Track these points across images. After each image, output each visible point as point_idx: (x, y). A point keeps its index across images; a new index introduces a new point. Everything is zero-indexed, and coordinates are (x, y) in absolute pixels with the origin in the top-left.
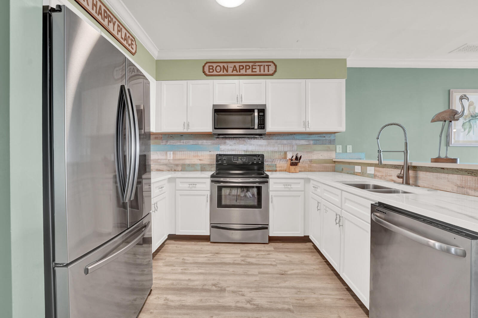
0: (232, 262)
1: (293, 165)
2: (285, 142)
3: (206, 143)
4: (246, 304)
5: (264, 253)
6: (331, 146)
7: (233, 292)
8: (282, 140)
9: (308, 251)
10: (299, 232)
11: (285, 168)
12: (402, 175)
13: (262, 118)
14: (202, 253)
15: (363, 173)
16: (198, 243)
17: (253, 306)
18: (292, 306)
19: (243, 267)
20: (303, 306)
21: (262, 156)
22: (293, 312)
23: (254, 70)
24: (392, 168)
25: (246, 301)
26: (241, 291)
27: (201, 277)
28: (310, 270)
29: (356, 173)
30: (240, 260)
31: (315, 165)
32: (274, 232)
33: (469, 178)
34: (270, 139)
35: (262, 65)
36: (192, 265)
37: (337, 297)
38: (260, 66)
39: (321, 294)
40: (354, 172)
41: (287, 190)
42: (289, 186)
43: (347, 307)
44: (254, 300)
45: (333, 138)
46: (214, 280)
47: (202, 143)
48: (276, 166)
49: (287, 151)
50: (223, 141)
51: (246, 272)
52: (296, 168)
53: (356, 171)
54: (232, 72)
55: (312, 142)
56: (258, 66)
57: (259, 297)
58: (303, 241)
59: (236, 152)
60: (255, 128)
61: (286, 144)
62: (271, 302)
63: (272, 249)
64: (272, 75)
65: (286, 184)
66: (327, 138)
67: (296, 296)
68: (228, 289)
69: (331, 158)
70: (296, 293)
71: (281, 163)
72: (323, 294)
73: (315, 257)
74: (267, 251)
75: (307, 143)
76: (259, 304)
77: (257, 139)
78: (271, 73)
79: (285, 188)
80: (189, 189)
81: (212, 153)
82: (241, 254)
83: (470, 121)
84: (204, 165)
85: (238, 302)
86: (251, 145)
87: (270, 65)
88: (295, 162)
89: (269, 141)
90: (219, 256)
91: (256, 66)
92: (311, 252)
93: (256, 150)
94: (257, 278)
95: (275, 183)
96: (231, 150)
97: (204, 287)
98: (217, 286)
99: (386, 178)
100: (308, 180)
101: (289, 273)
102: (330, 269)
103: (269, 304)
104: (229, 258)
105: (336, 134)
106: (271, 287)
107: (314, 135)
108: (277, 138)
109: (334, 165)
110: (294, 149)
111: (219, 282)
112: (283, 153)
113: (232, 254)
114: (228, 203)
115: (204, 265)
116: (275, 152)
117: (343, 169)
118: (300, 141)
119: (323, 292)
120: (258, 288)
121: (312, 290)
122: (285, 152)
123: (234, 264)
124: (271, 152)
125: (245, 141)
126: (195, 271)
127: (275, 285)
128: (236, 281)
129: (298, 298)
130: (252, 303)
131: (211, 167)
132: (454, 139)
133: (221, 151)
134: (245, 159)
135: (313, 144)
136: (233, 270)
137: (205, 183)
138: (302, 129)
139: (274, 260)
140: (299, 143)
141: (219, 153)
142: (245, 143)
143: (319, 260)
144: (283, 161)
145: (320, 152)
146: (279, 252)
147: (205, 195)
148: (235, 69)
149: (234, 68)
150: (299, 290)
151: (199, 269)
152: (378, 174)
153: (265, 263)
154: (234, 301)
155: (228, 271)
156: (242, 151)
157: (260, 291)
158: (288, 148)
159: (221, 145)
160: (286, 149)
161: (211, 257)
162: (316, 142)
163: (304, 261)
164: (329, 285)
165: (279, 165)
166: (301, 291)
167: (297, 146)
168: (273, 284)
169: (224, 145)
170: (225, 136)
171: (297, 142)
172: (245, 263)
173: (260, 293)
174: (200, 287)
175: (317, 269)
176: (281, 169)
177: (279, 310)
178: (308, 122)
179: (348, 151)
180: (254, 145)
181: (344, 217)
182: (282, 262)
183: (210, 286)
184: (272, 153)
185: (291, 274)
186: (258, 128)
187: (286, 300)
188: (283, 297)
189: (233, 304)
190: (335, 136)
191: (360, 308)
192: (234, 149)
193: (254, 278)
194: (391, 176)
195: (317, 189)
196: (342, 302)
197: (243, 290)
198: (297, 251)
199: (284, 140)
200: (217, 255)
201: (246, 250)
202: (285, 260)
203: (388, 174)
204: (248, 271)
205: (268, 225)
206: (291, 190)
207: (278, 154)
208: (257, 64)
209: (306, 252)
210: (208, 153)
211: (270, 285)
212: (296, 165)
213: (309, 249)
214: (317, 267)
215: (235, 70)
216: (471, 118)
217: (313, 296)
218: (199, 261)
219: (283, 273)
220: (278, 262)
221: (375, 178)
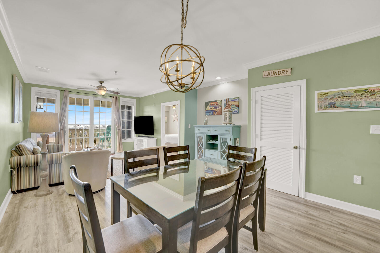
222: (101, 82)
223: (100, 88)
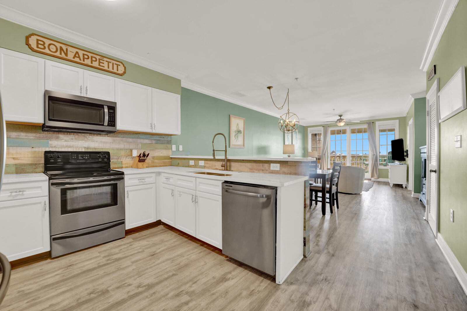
0: (96, 266)
1: (141, 162)
2: (130, 140)
3: (26, 136)
4: (138, 289)
5: (126, 246)
6: (169, 146)
7: (118, 288)
8: (128, 139)
9: (162, 232)
10: (152, 219)
11: (131, 165)
12: (224, 165)
13: (112, 115)
14: (48, 274)
15: (196, 165)
16: (30, 267)
17: (144, 288)
18: (174, 271)
19: (112, 265)
20: (181, 268)
21: (108, 153)
22: (177, 275)
23: (101, 64)
24: (216, 161)
25: (136, 287)
26: (126, 283)
27: (68, 295)
28: (172, 244)
29: (190, 166)
30: (104, 261)
31: (156, 161)
32: (130, 225)
33: (254, 164)
34: (115, 137)
35: (111, 63)
36: (42, 291)
37: (198, 252)
38: (109, 62)
39: (188, 255)
40: (189, 165)
41: (141, 183)
42: (143, 180)
43: (206, 255)
44: (142, 283)
45: (170, 139)
46: (86, 290)
47: (18, 136)
48: (122, 163)
49: (132, 148)
50: (55, 135)
51: (119, 267)
52: (144, 164)
53: (191, 164)
54: (74, 58)
55: (154, 142)
56: (106, 61)
57: (145, 279)
58: (154, 226)
59: (73, 149)
60: (104, 125)
61: (131, 142)
62: (158, 277)
63: (131, 240)
64: (121, 75)
65: (140, 179)
66: (166, 138)
67: (172, 264)
68: (109, 289)
69: (169, 155)
70: (172, 262)
71: (126, 160)
72: (189, 255)
73: (169, 234)
74: (128, 243)
75: (150, 142)
76: (149, 283)
77: (100, 136)
78: (121, 73)
79: (139, 182)
80: (11, 198)
81: (37, 149)
82: (103, 255)
83: (237, 134)
84: (22, 166)
85: (129, 292)
86: (94, 141)
87: (120, 65)
88: (142, 158)
89: (114, 138)
90: (75, 267)
91: (104, 60)
92: (165, 231)
93: (99, 147)
94: (134, 267)
95: (130, 179)
96: (67, 146)
97: (79, 301)
98: (96, 292)
99: (212, 167)
100: (159, 173)
101: (158, 251)
102: (184, 238)
103: (157, 279)
104: (90, 264)
105: (172, 136)
106: (151, 268)
107: (156, 136)
108: (122, 136)
109: (171, 160)
110: (139, 147)
111: (95, 288)
112: (129, 150)
113: (91, 259)
114: (76, 206)
115: (62, 283)
116: (120, 149)
117: (179, 163)
118: (144, 140)
119: (188, 253)
120: (140, 274)
121: (181, 255)
122: (131, 149)
123: (100, 267)
124: (117, 149)
125: (86, 137)
126: (54, 294)
127: (153, 265)
128: (113, 279)
129: (175, 265)
130: (142, 286)
131: (34, 167)
132: (232, 143)
133: (52, 147)
134: (87, 156)
135: (155, 144)
136: (103, 272)
137: (40, 187)
138: (149, 130)
139: (139, 248)
140: (144, 142)
141: (48, 150)
142: (86, 140)
143: (174, 235)
144: (129, 158)
145: (161, 150)
146: (140, 240)
147: (40, 203)
148: (77, 55)
149: (75, 55)
150: (172, 260)
151: (56, 290)
152: (207, 165)
153: (132, 253)
154: (125, 294)
155: (98, 275)
156: (81, 147)
157: (143, 275)
158: (133, 146)
159: (51, 140)
160: (131, 147)
161: (66, 272)
162: (158, 142)
163: (163, 239)
164: (190, 247)
165: (125, 162)
166: (174, 259)
167: (142, 144)
168: (151, 265)
169: (56, 140)
170: (61, 130)
171: (142, 141)
172: (112, 261)
173: (144, 276)
174: (74, 304)
175: (176, 241)
176: (127, 165)
177: (166, 279)
178: (154, 124)
179: (180, 150)
180: (97, 142)
181: (198, 196)
182: (147, 246)
183: (87, 297)
184: (118, 151)
185: (160, 252)
186: (108, 125)
187: (168, 270)
188: (165, 269)
189: (126, 296)
190: (171, 138)
191: (213, 252)
192: (72, 145)
193: (131, 269)
194: (215, 166)
195: (169, 180)
196: (202, 253)
197: (127, 281)
198: (154, 235)
199: (129, 139)
200: (71, 267)
201: (105, 251)
202: (149, 245)
203: (214, 165)
204: (121, 265)
205: (124, 220)
206: (145, 183)
207: (124, 151)
208: (105, 59)
209: (162, 233)
210: (30, 149)
211: (148, 267)
212: (144, 162)
213: (162, 230)
214: (175, 240)
215: (77, 57)
216: (238, 132)
217: (184, 258)
218: (49, 283)
219: (153, 254)
220: (144, 248)
221: (204, 168)
222: (340, 116)
223: (340, 120)
